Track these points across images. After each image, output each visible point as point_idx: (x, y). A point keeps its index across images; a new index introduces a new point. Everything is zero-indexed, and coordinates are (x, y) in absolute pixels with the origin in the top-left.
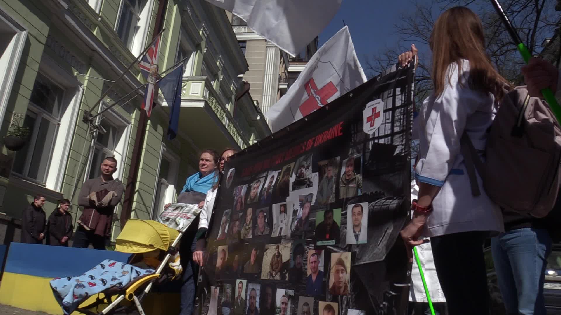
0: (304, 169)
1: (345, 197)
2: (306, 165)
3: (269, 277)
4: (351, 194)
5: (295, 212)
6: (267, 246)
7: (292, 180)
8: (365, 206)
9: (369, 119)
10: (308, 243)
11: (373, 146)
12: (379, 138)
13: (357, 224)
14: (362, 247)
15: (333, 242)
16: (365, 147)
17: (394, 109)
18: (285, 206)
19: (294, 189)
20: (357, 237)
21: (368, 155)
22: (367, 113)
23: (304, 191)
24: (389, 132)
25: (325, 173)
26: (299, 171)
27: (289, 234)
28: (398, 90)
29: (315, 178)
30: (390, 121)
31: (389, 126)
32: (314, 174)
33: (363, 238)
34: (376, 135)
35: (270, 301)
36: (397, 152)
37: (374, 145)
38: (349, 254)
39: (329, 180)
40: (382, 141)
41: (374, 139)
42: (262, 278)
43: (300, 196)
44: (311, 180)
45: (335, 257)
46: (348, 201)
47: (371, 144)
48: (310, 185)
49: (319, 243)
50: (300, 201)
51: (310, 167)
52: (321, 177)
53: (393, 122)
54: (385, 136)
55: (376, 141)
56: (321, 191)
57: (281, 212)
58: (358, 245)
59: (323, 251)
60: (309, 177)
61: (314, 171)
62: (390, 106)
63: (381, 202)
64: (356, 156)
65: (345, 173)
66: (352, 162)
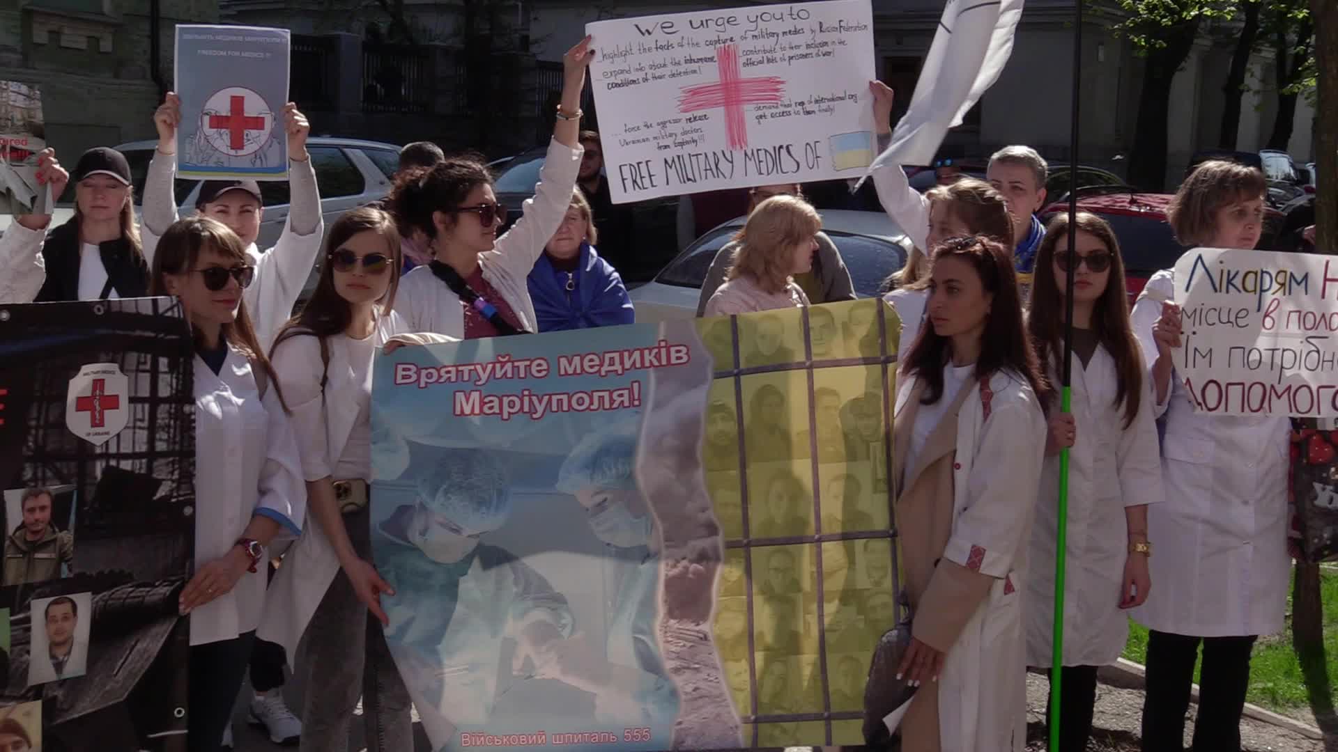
1: (22, 581)
4: (40, 575)
8: (84, 602)
9: (83, 404)
11: (104, 472)
12: (120, 456)
13: (59, 639)
14: (75, 686)
16: (83, 474)
17: (154, 400)
20: (59, 666)
21: (90, 493)
22: (79, 385)
24: (142, 448)
28: (161, 361)
30: (145, 424)
31: (143, 435)
33: (76, 665)
34: (113, 450)
36: (162, 492)
37: (108, 470)
38: (36, 707)
40: (126, 465)
41: (106, 456)
46: (32, 590)
47: (99, 467)
53: (152, 429)
54: (134, 456)
55: (113, 463)
58: (62, 683)
62: (145, 392)
63: (124, 592)
64: (55, 487)
65: (22, 526)
66: (45, 500)
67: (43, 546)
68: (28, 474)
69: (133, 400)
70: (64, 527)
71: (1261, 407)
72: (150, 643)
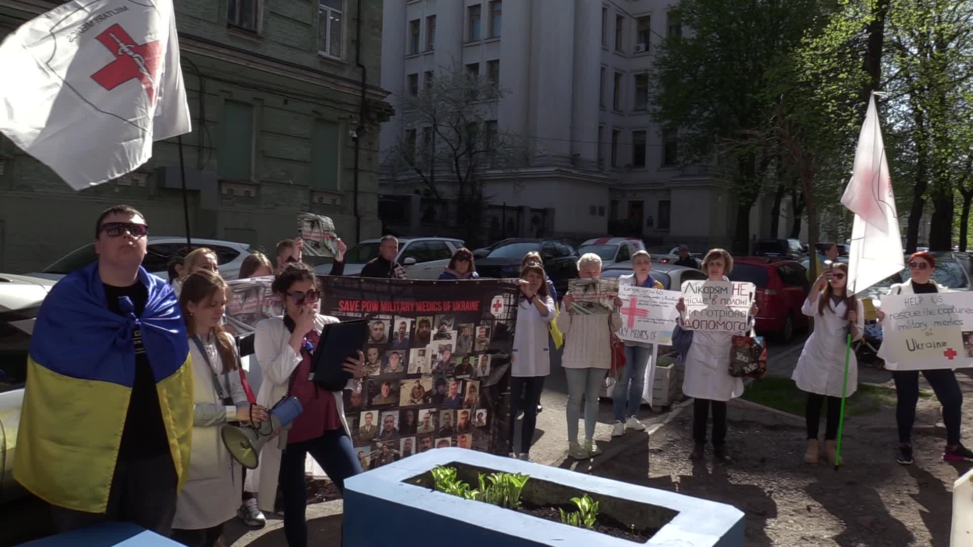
0: (446, 327)
1: (478, 350)
2: (448, 324)
3: (409, 404)
4: (482, 349)
5: (434, 356)
6: (403, 381)
7: (434, 332)
8: (489, 356)
9: (495, 306)
10: (449, 377)
12: (501, 320)
13: (484, 365)
14: (486, 377)
15: (468, 376)
16: (493, 324)
17: (509, 306)
18: (424, 351)
19: (435, 339)
20: (484, 372)
21: (494, 328)
22: (494, 301)
23: (444, 342)
24: (505, 318)
25: (462, 332)
26: (442, 327)
27: (430, 372)
28: (512, 296)
29: (454, 334)
30: (507, 312)
31: (506, 314)
32: (454, 331)
33: (487, 373)
35: (411, 419)
36: (509, 329)
37: (498, 323)
38: (478, 382)
39: (466, 337)
40: (502, 322)
41: (498, 319)
42: (401, 405)
43: (440, 345)
44: (451, 335)
45: (469, 384)
46: (480, 352)
47: (496, 322)
48: (450, 338)
49: (458, 377)
50: (439, 348)
51: (452, 327)
52: (459, 334)
54: (503, 320)
55: (499, 321)
56: (459, 344)
57: (419, 355)
58: (484, 377)
59: (461, 382)
60: (450, 332)
61: (454, 329)
62: (507, 303)
63: (499, 354)
64: (486, 327)
65: (479, 336)
66: (484, 330)
67: (483, 342)
68: (481, 323)
69: (505, 305)
70: (488, 337)
71: (714, 328)
72: (503, 369)
